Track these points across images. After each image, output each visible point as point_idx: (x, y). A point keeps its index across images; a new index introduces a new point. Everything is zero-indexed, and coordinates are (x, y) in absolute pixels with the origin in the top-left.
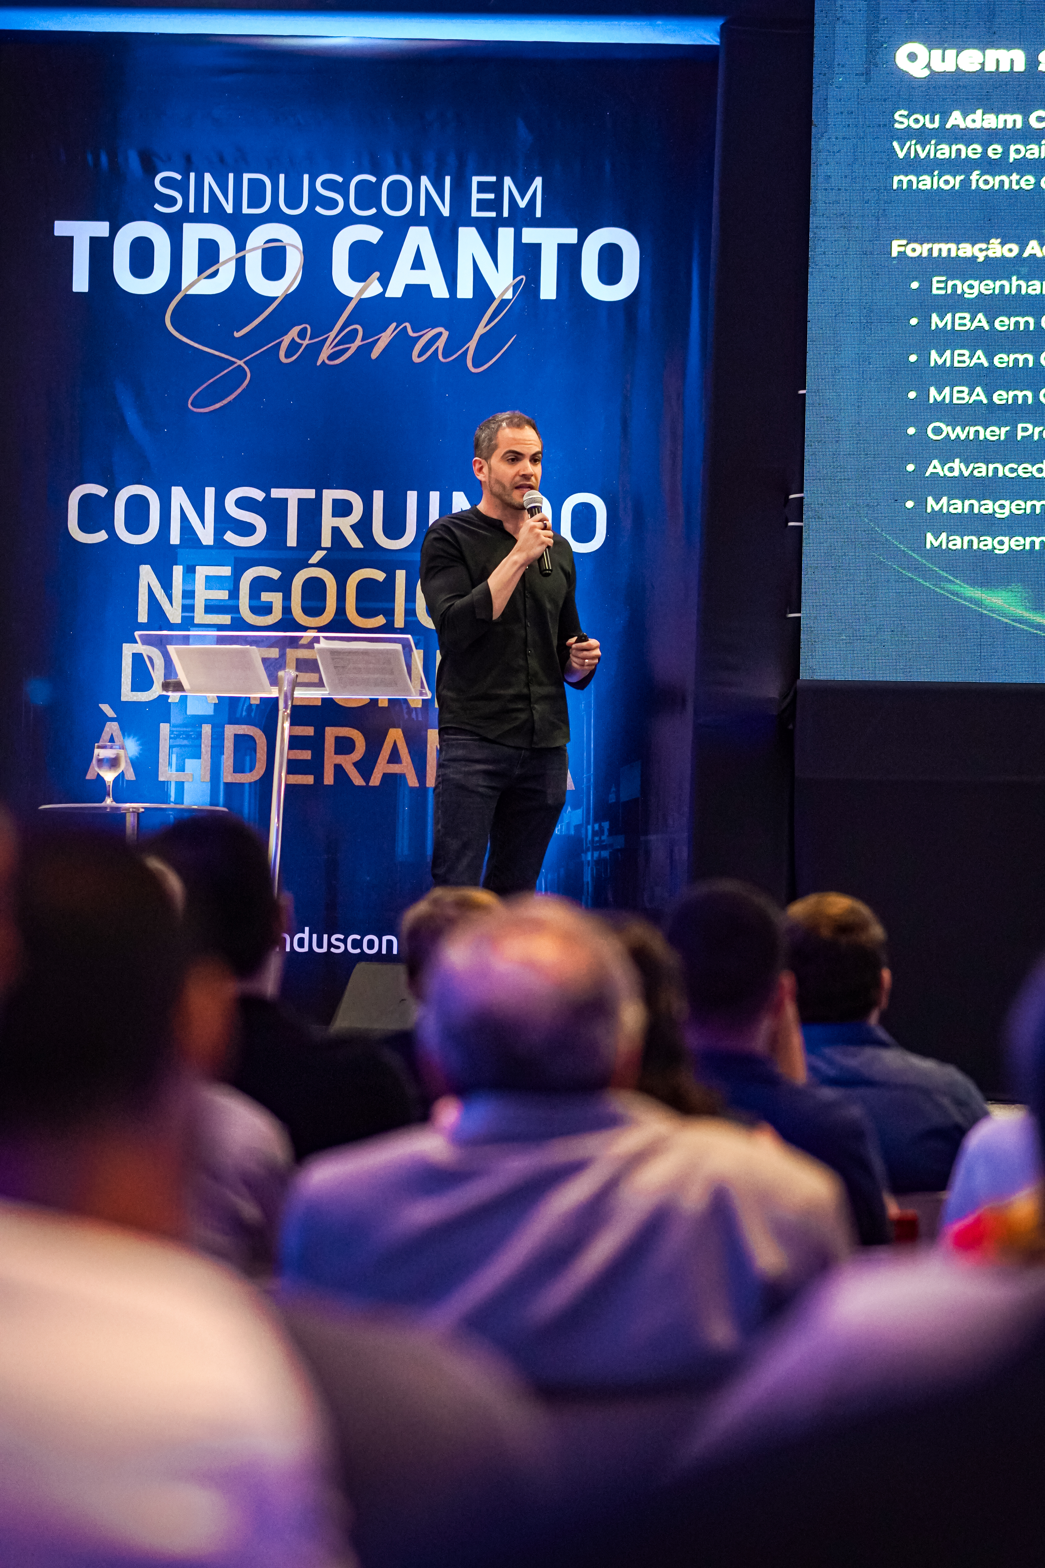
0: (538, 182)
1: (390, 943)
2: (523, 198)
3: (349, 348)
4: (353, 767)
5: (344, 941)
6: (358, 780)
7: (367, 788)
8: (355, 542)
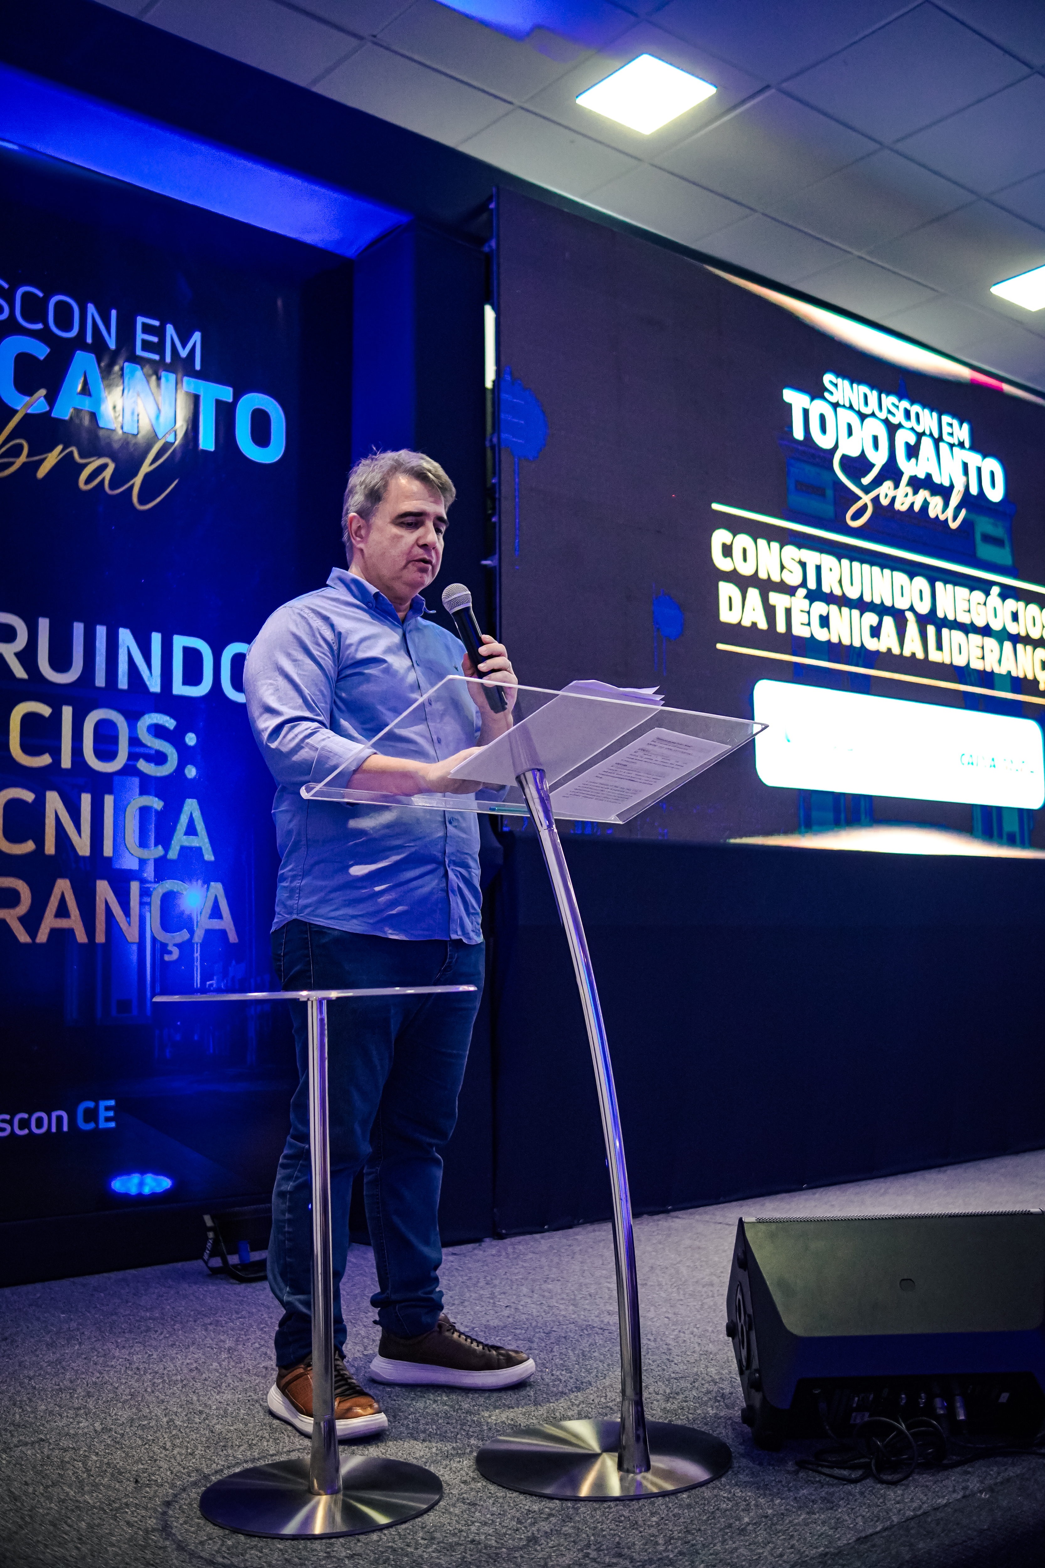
0: (197, 337)
1: (60, 1119)
2: (184, 346)
3: (12, 464)
4: (18, 922)
5: (10, 1122)
6: (23, 937)
7: (34, 945)
8: (20, 672)
